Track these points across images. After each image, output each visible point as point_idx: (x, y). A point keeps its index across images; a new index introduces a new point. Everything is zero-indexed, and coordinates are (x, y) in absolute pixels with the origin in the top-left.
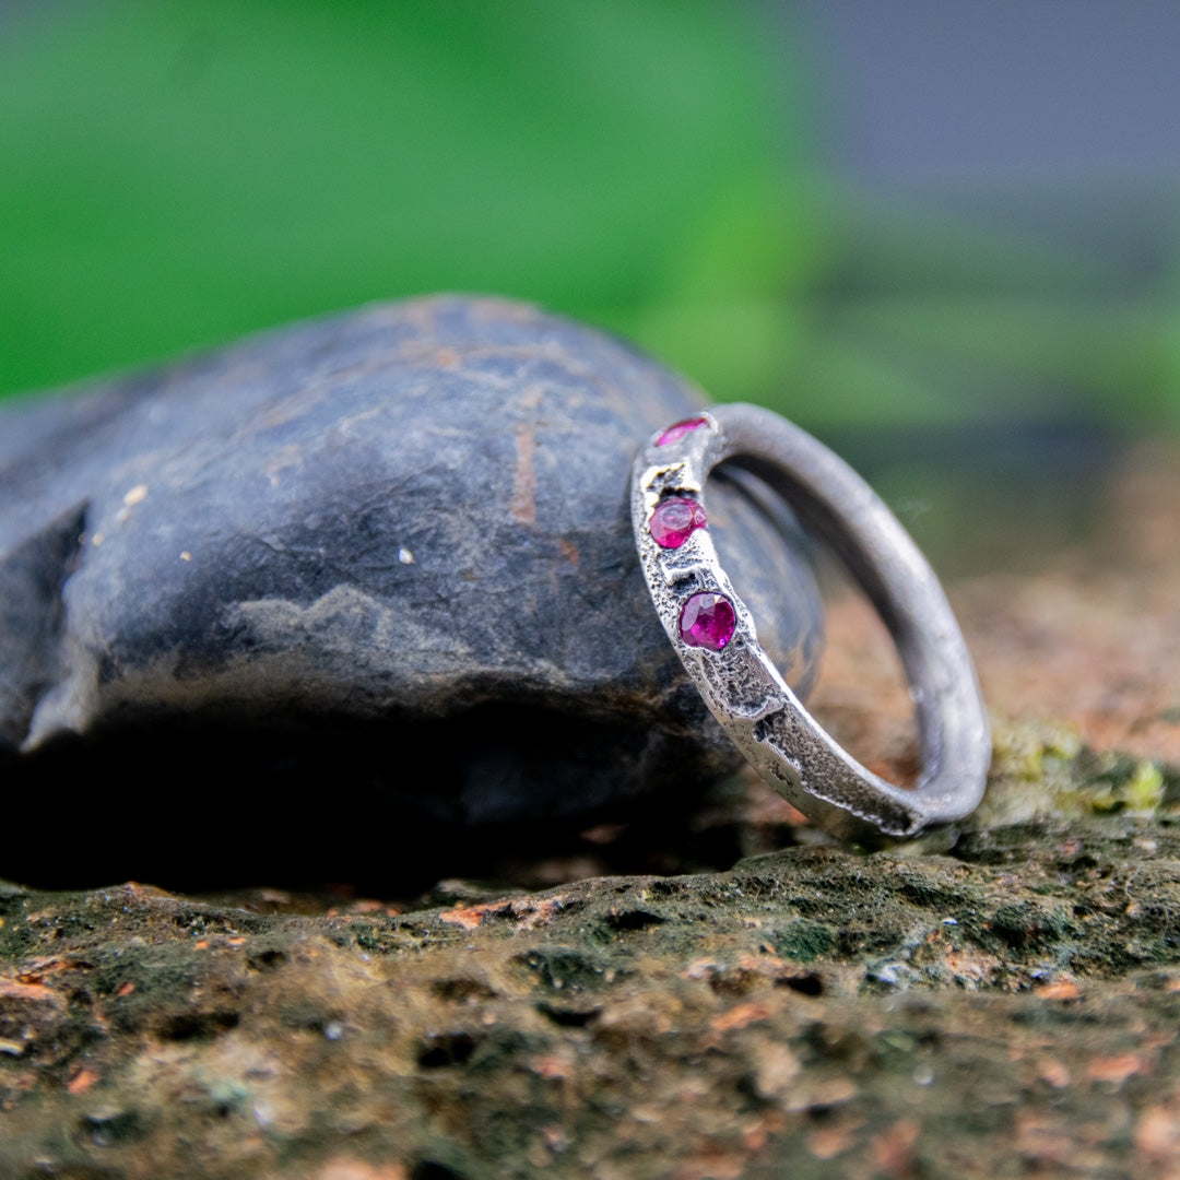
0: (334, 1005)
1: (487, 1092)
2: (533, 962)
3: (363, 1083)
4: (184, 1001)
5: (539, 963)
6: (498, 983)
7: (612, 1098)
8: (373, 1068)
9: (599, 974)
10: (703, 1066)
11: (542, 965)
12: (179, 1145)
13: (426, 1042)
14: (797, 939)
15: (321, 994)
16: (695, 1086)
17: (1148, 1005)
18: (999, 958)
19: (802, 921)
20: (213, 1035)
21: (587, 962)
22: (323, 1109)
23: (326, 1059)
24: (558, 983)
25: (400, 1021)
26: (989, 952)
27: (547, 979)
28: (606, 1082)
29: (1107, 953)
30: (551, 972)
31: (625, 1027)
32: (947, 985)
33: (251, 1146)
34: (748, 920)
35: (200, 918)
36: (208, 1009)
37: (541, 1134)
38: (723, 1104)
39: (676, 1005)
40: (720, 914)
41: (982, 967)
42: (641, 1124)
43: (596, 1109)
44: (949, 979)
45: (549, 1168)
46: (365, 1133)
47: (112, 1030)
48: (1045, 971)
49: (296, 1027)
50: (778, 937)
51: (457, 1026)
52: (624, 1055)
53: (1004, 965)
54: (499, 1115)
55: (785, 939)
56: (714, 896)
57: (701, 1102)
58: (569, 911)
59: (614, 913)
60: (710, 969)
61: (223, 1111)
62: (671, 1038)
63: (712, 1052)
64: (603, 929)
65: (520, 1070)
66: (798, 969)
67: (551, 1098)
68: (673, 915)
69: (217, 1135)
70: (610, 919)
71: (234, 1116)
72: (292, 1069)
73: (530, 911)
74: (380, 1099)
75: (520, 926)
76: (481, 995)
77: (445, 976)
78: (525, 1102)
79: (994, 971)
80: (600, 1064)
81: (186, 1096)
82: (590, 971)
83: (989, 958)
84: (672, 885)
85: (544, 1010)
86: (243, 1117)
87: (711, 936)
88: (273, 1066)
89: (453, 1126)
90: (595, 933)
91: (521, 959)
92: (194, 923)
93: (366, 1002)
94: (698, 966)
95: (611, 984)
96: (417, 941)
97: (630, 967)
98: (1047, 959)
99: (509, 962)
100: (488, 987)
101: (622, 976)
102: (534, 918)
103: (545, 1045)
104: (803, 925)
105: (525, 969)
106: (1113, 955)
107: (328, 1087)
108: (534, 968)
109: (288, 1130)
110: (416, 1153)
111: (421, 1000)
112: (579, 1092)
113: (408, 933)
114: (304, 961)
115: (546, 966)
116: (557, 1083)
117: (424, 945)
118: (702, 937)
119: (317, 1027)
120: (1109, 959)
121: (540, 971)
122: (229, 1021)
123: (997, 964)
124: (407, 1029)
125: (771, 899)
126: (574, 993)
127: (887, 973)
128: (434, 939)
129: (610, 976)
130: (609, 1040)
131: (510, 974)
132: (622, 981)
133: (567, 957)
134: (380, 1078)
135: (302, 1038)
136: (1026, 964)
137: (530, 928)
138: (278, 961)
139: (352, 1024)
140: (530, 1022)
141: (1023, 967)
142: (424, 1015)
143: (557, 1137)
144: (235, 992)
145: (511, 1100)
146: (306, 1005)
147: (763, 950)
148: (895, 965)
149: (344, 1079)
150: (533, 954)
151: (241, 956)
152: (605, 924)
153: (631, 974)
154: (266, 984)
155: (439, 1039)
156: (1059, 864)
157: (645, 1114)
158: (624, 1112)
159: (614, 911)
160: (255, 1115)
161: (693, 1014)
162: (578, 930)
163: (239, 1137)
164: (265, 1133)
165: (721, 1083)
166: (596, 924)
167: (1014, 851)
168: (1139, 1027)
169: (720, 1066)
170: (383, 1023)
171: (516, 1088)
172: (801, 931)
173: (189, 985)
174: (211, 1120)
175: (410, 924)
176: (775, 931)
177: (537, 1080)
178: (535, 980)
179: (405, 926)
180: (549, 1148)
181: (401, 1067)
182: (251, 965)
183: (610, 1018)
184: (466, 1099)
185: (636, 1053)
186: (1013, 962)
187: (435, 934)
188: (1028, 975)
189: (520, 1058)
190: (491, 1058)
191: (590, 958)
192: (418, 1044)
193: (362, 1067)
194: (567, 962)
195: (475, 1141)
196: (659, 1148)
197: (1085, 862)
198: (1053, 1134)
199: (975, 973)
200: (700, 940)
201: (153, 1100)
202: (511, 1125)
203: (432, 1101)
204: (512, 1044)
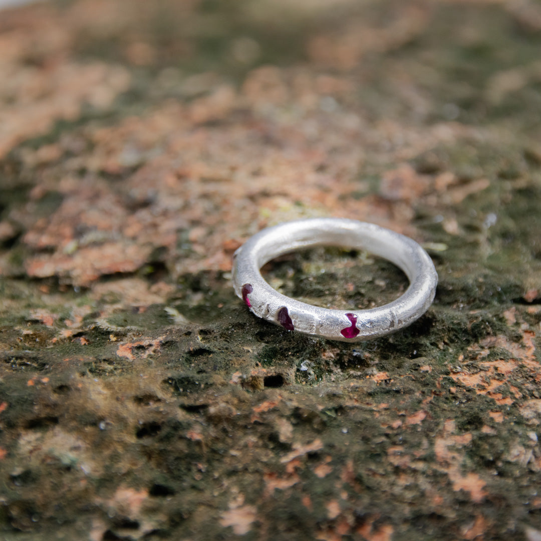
0: (100, 414)
1: (169, 448)
2: (170, 382)
3: (120, 450)
4: (32, 412)
5: (172, 381)
6: (160, 395)
7: (220, 446)
8: (122, 442)
9: (197, 384)
10: (253, 428)
11: (174, 382)
12: (52, 484)
13: (140, 426)
14: (265, 354)
15: (93, 409)
16: (252, 439)
17: (416, 380)
18: (339, 349)
19: (266, 346)
20: (47, 426)
21: (191, 380)
22: (107, 463)
23: (102, 439)
24: (181, 390)
25: (128, 418)
26: (335, 347)
27: (177, 389)
28: (217, 439)
29: (381, 342)
30: (178, 385)
31: (219, 414)
32: (323, 365)
33: (83, 484)
34: (246, 348)
35: (14, 359)
36: (43, 415)
37: (196, 465)
38: (265, 446)
39: (236, 402)
40: (234, 346)
41: (334, 354)
42: (233, 456)
43: (214, 451)
44: (323, 362)
45: (202, 480)
46: (128, 473)
47: (4, 428)
48: (359, 354)
49: (86, 425)
50: (259, 355)
51: (151, 418)
52: (221, 426)
53: (341, 351)
54: (177, 459)
55: (262, 356)
56: (225, 334)
57: (256, 446)
58: (167, 345)
59: (191, 350)
60: (240, 377)
61: (68, 468)
62: (239, 417)
63: (256, 423)
64: (188, 357)
65: (182, 438)
66: (272, 371)
67: (197, 449)
68: (215, 350)
69: (67, 478)
70: (189, 352)
71: (72, 470)
72: (88, 444)
73: (150, 345)
74: (129, 455)
75: (147, 352)
76: (154, 400)
77: (139, 393)
78: (186, 451)
79: (338, 354)
80: (213, 432)
81: (49, 461)
82: (194, 383)
83: (336, 349)
84: (208, 331)
85: (184, 407)
86: (77, 471)
87: (234, 359)
88: (80, 443)
89: (159, 465)
90: (186, 360)
91: (165, 381)
92: (12, 361)
93: (111, 410)
94: (235, 377)
95: (204, 389)
96: (110, 367)
97: (210, 381)
98: (358, 347)
99: (161, 383)
100: (157, 397)
101: (208, 386)
102: (153, 348)
103: (189, 426)
104: (267, 348)
105: (168, 385)
106: (383, 343)
107: (107, 453)
108: (171, 384)
109: (97, 475)
110: (151, 481)
111: (131, 406)
112: (207, 445)
113: (106, 363)
114: (78, 390)
115: (176, 383)
116: (198, 443)
117: (115, 369)
118: (231, 360)
119: (95, 424)
120: (382, 345)
121: (173, 385)
122: (54, 421)
123: (339, 352)
124: (131, 421)
125: (247, 333)
126: (188, 394)
127: (304, 368)
128: (119, 367)
129: (202, 386)
130: (213, 420)
131: (163, 389)
132: (208, 388)
133: (183, 378)
134: (126, 446)
135: (88, 429)
136: (350, 350)
137: (152, 353)
138: (65, 389)
139: (108, 421)
140: (181, 415)
141: (349, 352)
142: (135, 414)
143: (202, 466)
144: (53, 406)
145: (182, 451)
146: (88, 414)
147: (257, 365)
148: (305, 362)
149: (112, 448)
150: (170, 379)
151: (50, 389)
152: (188, 355)
153: (211, 385)
154: (66, 403)
155: (144, 424)
156: (348, 295)
157: (233, 452)
158: (226, 451)
159: (191, 349)
160: (82, 470)
161: (243, 404)
162: (179, 359)
163: (77, 480)
164: (87, 478)
165: (261, 437)
166: (185, 355)
167: (329, 290)
168: (418, 394)
169: (260, 429)
170: (121, 420)
171: (182, 446)
172: (266, 351)
173: (32, 404)
174: (62, 472)
175: (107, 359)
176: (258, 353)
177: (189, 441)
178: (172, 390)
179: (105, 360)
180: (200, 471)
181: (132, 440)
182: (55, 391)
183: (212, 410)
184: (162, 452)
185: (225, 425)
186: (345, 349)
187: (118, 364)
188: (352, 355)
189: (181, 433)
190: (169, 433)
191: (192, 377)
192: (136, 428)
193: (118, 442)
194: (183, 380)
195: (170, 471)
196: (245, 469)
197: (358, 294)
198: (402, 454)
199: (332, 358)
200: (230, 362)
201: (34, 463)
202: (183, 462)
203: (148, 454)
204: (177, 426)
